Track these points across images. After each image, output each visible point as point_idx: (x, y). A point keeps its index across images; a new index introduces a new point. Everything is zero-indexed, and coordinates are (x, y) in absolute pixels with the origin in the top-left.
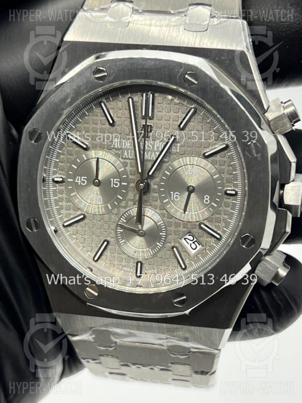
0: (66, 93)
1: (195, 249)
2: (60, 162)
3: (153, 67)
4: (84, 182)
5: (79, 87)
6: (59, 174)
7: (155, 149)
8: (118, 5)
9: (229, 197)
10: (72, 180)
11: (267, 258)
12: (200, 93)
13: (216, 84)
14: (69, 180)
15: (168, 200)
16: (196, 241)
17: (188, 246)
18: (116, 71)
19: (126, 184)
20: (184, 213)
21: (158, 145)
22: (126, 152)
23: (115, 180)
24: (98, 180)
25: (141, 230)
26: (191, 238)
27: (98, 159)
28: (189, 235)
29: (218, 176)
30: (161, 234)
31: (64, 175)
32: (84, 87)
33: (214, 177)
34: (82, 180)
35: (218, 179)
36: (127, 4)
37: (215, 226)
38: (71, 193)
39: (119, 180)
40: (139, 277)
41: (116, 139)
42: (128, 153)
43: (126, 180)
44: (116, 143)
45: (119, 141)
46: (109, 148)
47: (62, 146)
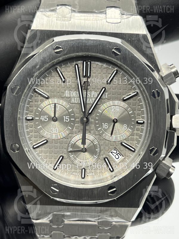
0: (36, 62)
1: (118, 158)
2: (30, 107)
3: (92, 45)
4: (46, 119)
5: (44, 58)
6: (30, 115)
7: (92, 96)
8: (62, 7)
9: (139, 125)
10: (38, 118)
11: (163, 162)
12: (122, 60)
13: (132, 55)
14: (36, 118)
15: (100, 128)
16: (118, 153)
17: (114, 157)
18: (68, 48)
19: (74, 119)
20: (111, 136)
21: (94, 94)
22: (73, 99)
23: (66, 117)
24: (56, 117)
25: (84, 148)
26: (115, 151)
27: (55, 104)
29: (132, 112)
30: (96, 150)
31: (33, 115)
32: (48, 58)
33: (130, 113)
34: (45, 118)
35: (132, 114)
36: (67, 7)
37: (131, 143)
38: (38, 127)
39: (69, 117)
40: (84, 178)
41: (67, 91)
42: (74, 100)
43: (73, 117)
44: (67, 94)
45: (68, 92)
46: (62, 97)
47: (32, 96)
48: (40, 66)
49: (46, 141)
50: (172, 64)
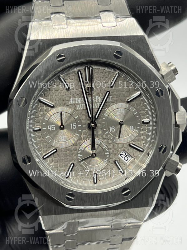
0: (39, 72)
1: (127, 160)
2: (36, 117)
3: (94, 50)
4: (53, 128)
5: (48, 68)
6: (37, 126)
7: (97, 101)
8: (56, 15)
9: (145, 125)
10: (45, 128)
11: (171, 158)
12: (124, 63)
13: (134, 57)
14: (43, 128)
15: (108, 132)
16: (127, 155)
17: (123, 159)
18: (70, 55)
19: (81, 126)
20: (119, 138)
21: (98, 99)
22: (78, 105)
23: (73, 124)
24: (63, 126)
25: (93, 153)
26: (124, 154)
27: (61, 112)
28: (123, 152)
29: (137, 113)
30: (106, 154)
31: (40, 126)
33: (135, 114)
34: (52, 127)
35: (137, 115)
36: (61, 14)
37: (138, 144)
38: (46, 137)
39: (76, 124)
40: (96, 183)
41: (71, 98)
42: (80, 106)
43: (80, 123)
44: (72, 101)
45: (73, 99)
46: (67, 104)
47: (37, 107)
48: (44, 75)
49: (55, 150)
50: (170, 63)
